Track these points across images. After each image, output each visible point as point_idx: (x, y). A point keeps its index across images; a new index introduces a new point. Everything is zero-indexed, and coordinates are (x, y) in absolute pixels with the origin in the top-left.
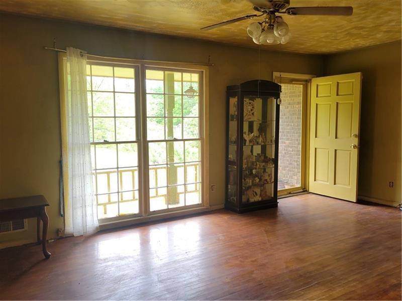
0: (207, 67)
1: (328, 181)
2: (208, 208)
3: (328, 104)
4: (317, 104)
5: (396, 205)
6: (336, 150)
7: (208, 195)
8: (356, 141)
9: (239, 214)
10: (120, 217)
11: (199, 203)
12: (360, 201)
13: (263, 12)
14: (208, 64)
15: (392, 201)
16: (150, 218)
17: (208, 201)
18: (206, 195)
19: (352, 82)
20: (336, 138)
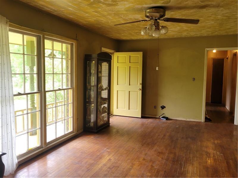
0: (75, 41)
1: (125, 108)
2: (77, 133)
3: (124, 67)
4: (118, 67)
5: (158, 117)
6: (129, 91)
7: (76, 125)
8: (141, 87)
9: (96, 133)
10: (29, 151)
11: (71, 131)
12: (143, 117)
13: (151, 19)
14: (76, 39)
15: (156, 115)
16: (48, 148)
17: (76, 129)
18: (75, 125)
19: (138, 56)
20: (130, 85)
